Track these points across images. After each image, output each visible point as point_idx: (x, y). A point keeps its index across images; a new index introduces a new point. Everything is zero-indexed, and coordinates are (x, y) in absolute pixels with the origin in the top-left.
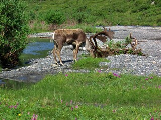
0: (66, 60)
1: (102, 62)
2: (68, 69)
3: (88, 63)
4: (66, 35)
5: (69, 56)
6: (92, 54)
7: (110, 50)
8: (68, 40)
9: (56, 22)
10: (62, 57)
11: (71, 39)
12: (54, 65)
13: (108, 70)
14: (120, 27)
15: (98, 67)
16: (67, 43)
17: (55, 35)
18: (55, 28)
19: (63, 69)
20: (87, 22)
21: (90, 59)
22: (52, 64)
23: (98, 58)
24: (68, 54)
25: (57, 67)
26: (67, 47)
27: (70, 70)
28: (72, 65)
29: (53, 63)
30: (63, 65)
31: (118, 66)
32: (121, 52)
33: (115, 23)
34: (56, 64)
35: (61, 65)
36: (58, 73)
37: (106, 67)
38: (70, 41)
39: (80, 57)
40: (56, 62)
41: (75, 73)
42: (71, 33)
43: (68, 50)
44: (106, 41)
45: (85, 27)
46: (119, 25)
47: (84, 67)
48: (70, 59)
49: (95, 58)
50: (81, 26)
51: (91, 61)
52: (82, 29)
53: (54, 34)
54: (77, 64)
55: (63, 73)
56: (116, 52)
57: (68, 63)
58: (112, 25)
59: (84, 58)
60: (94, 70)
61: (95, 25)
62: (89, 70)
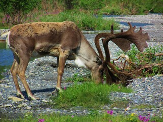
0: (39, 88)
1: (115, 93)
2: (45, 106)
3: (86, 95)
4: (33, 35)
5: (47, 79)
6: (96, 75)
7: (133, 66)
8: (38, 45)
9: (20, 7)
10: (32, 81)
11: (45, 43)
12: (16, 99)
13: (128, 108)
14: (154, 15)
15: (107, 102)
16: (38, 51)
17: (11, 36)
18: (16, 20)
19: (34, 108)
20: (85, 7)
21: (90, 86)
22: (10, 97)
23: (107, 83)
24: (44, 75)
25: (21, 102)
26: (41, 59)
27: (48, 110)
28: (53, 99)
29: (12, 94)
30: (33, 98)
31: (150, 99)
32: (154, 70)
33: (143, 8)
34: (20, 97)
35: (30, 99)
36: (22, 116)
37: (125, 103)
38: (42, 47)
39: (70, 81)
40: (19, 93)
41: (60, 115)
42: (46, 30)
43: (43, 67)
44: (129, 48)
45: (79, 16)
46: (152, 12)
47: (79, 102)
48: (49, 86)
49: (102, 82)
50: (72, 14)
51: (92, 90)
52: (73, 20)
53: (8, 33)
54: (63, 97)
55: (34, 115)
56: (146, 69)
57: (45, 94)
58: (138, 12)
59: (79, 84)
60: (98, 108)
61: (101, 11)
62: (89, 108)
